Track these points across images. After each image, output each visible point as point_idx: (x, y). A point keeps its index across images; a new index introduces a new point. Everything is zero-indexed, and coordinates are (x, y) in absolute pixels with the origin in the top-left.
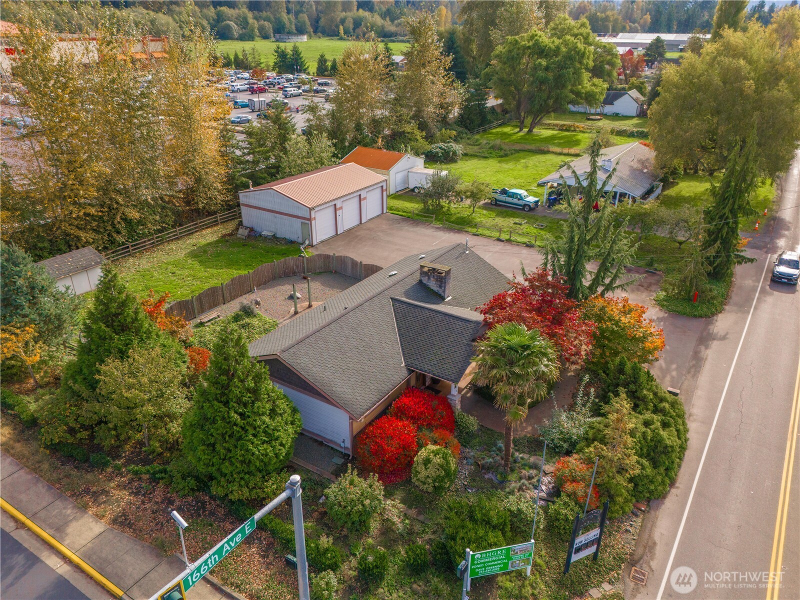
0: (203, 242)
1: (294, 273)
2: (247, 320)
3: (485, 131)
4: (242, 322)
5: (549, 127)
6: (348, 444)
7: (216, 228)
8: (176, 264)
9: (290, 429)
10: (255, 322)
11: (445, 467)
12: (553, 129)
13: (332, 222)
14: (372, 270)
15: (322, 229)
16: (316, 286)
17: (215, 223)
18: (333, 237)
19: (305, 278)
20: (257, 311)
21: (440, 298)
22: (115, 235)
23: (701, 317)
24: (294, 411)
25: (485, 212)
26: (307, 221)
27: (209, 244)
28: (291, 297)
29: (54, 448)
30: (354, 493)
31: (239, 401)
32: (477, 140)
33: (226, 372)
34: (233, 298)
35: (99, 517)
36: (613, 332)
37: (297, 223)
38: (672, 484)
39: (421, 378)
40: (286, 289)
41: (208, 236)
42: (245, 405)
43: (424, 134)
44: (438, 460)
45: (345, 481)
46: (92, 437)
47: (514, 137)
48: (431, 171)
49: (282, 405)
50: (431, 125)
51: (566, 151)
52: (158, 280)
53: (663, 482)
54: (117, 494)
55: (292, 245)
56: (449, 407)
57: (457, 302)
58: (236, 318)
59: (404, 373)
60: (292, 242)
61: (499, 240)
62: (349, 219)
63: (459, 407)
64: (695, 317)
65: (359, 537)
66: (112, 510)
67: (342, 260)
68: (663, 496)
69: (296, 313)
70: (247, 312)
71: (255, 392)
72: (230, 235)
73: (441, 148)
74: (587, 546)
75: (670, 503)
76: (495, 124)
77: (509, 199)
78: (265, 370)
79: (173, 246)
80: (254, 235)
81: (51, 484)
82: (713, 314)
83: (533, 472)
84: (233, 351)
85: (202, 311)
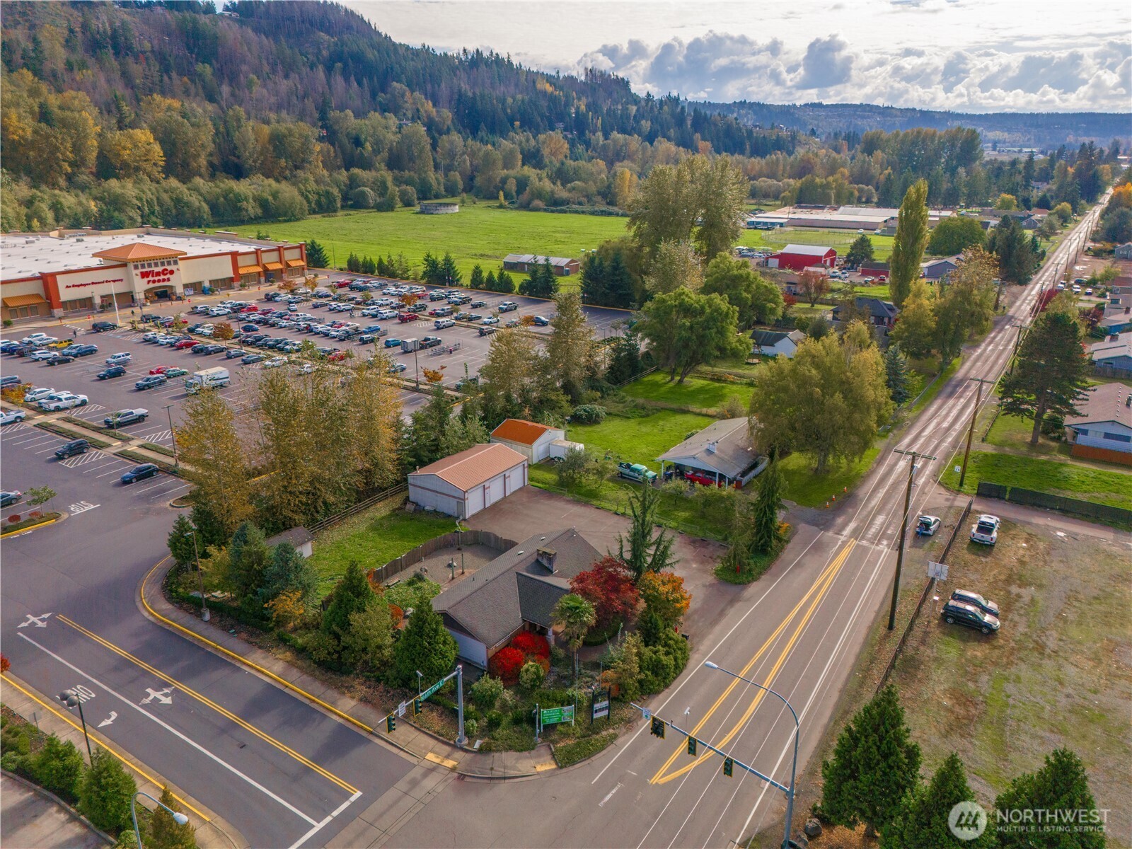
0: (378, 515)
1: (452, 545)
2: (419, 584)
3: (636, 380)
4: (416, 586)
5: (701, 376)
6: (485, 664)
7: (387, 501)
8: (361, 536)
9: (454, 652)
10: (424, 585)
11: (537, 673)
12: (705, 379)
13: (482, 498)
14: (510, 545)
15: (473, 505)
16: (468, 556)
17: (386, 497)
18: (482, 511)
19: (459, 549)
20: (426, 577)
21: (549, 571)
22: (315, 514)
23: (740, 584)
24: (455, 642)
25: (611, 484)
26: (461, 501)
27: (383, 518)
28: (450, 566)
29: (320, 664)
30: (487, 686)
31: (428, 636)
32: (624, 397)
33: (421, 620)
34: (407, 566)
35: (353, 698)
36: (654, 596)
37: (454, 502)
38: (667, 686)
39: (533, 626)
40: (445, 558)
41: (382, 510)
42: (431, 638)
43: (569, 397)
44: (533, 670)
45: (482, 681)
46: (340, 658)
47: (663, 389)
48: (568, 444)
49: (449, 638)
50: (579, 385)
51: (704, 410)
52: (350, 551)
53: (659, 685)
54: (359, 687)
55: (449, 520)
56: (546, 643)
57: (561, 575)
58: (410, 583)
59: (520, 622)
60: (450, 516)
61: (616, 513)
62: (495, 494)
63: (553, 643)
64: (736, 584)
65: (489, 709)
66: (358, 695)
67: (487, 535)
68: (658, 693)
69: (453, 578)
70: (419, 577)
71: (436, 631)
72: (399, 509)
73: (585, 410)
74: (603, 709)
75: (661, 696)
76: (649, 371)
77: (632, 473)
78: (440, 619)
79: (355, 519)
80: (419, 509)
81: (323, 682)
82: (749, 582)
83: (589, 679)
84: (426, 608)
85: (387, 577)
